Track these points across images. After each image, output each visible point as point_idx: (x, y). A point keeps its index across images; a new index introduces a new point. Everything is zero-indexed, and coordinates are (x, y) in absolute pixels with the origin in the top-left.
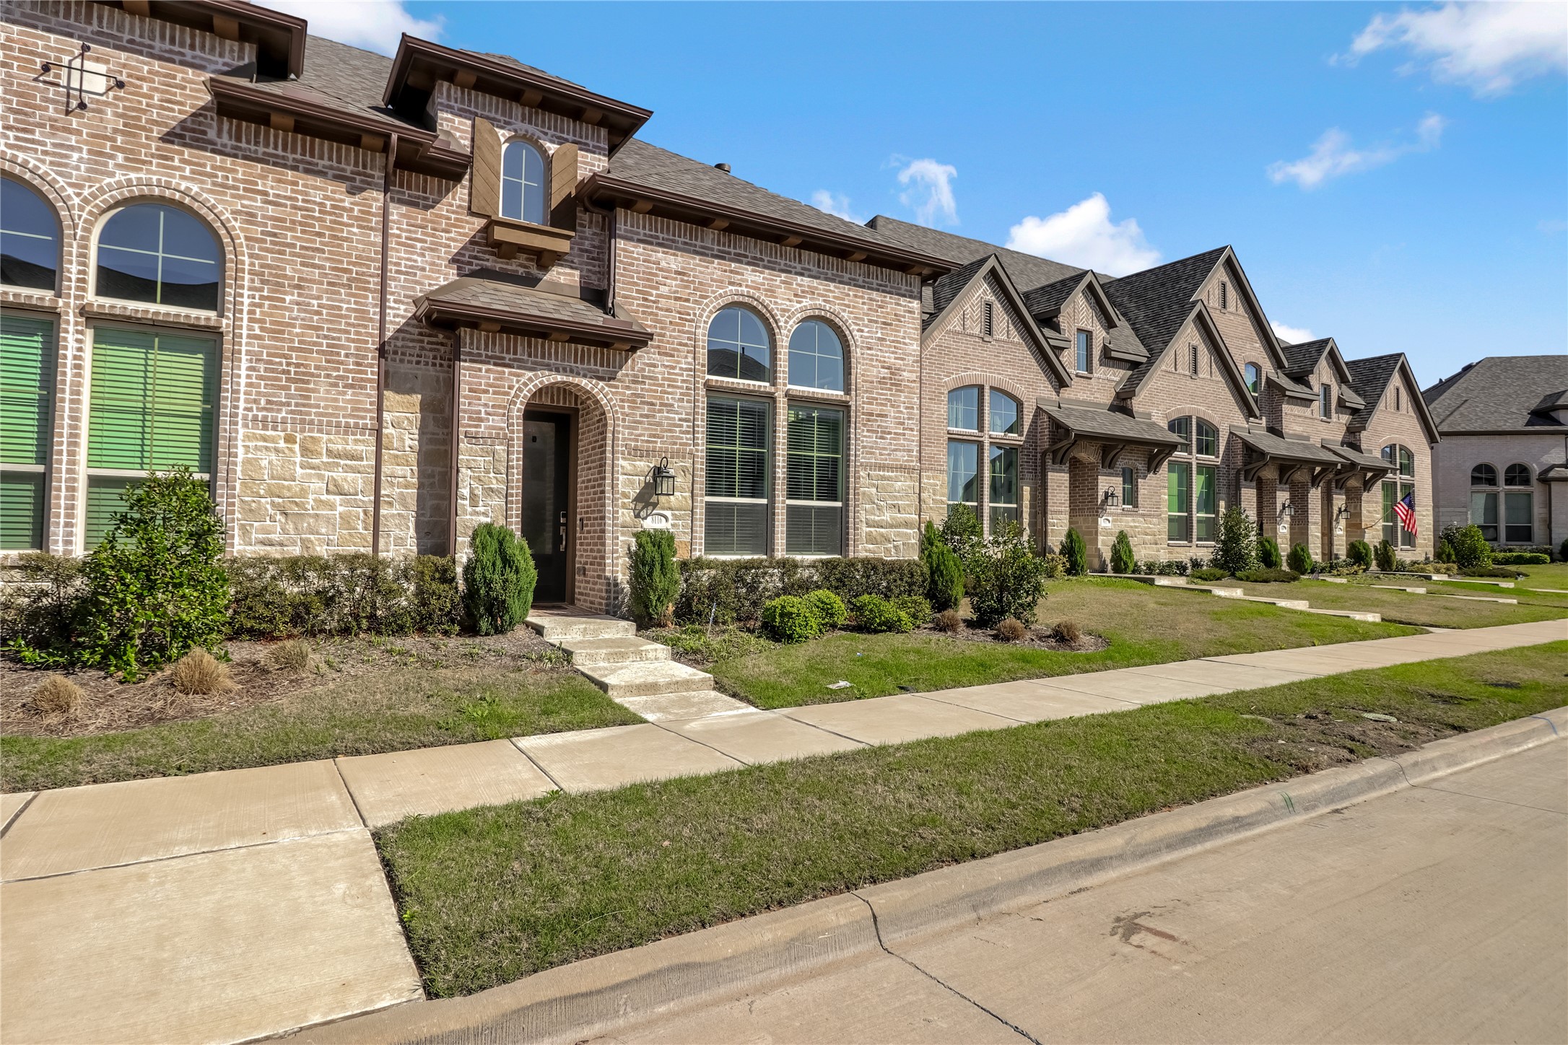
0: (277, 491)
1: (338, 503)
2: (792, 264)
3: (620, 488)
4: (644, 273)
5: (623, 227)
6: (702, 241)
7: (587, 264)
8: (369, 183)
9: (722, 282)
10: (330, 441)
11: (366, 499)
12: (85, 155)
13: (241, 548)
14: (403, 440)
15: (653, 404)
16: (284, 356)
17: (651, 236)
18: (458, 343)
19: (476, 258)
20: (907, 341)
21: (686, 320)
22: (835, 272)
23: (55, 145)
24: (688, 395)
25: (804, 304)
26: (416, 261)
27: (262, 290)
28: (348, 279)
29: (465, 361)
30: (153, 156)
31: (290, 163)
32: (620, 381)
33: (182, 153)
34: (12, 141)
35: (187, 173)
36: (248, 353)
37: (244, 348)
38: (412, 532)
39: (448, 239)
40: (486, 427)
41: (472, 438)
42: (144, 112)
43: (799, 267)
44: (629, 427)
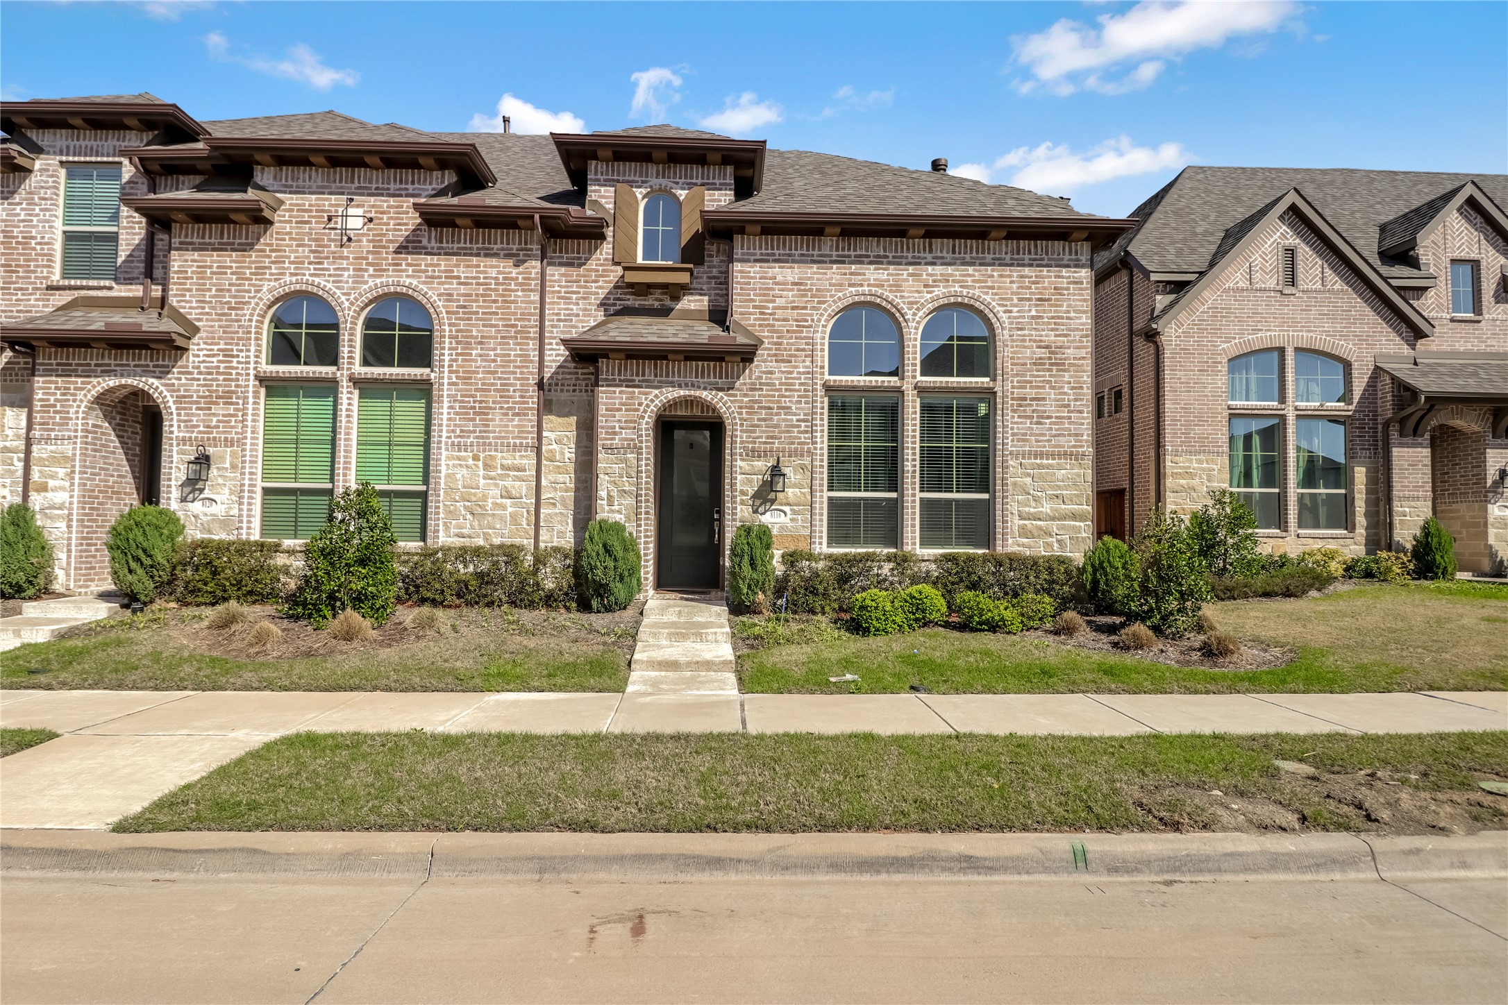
0: (467, 497)
1: (509, 505)
2: (922, 255)
3: (739, 487)
4: (760, 289)
5: (740, 251)
6: (820, 249)
7: (715, 289)
8: (529, 256)
9: (841, 285)
10: (503, 457)
11: (528, 501)
12: (351, 273)
13: (444, 539)
14: (563, 454)
15: (770, 408)
16: (472, 396)
17: (768, 254)
18: (596, 374)
19: (619, 299)
20: (1072, 315)
21: (804, 327)
22: (974, 254)
23: (335, 269)
24: (807, 396)
25: (936, 293)
26: (572, 310)
27: (457, 348)
28: (515, 332)
29: (603, 386)
30: (390, 265)
31: (475, 251)
32: (738, 390)
33: (407, 259)
34: (312, 272)
35: (410, 273)
36: (448, 396)
37: (445, 393)
38: (570, 527)
39: (596, 288)
40: (621, 440)
41: (607, 449)
42: (384, 235)
43: (929, 257)
44: (746, 431)
